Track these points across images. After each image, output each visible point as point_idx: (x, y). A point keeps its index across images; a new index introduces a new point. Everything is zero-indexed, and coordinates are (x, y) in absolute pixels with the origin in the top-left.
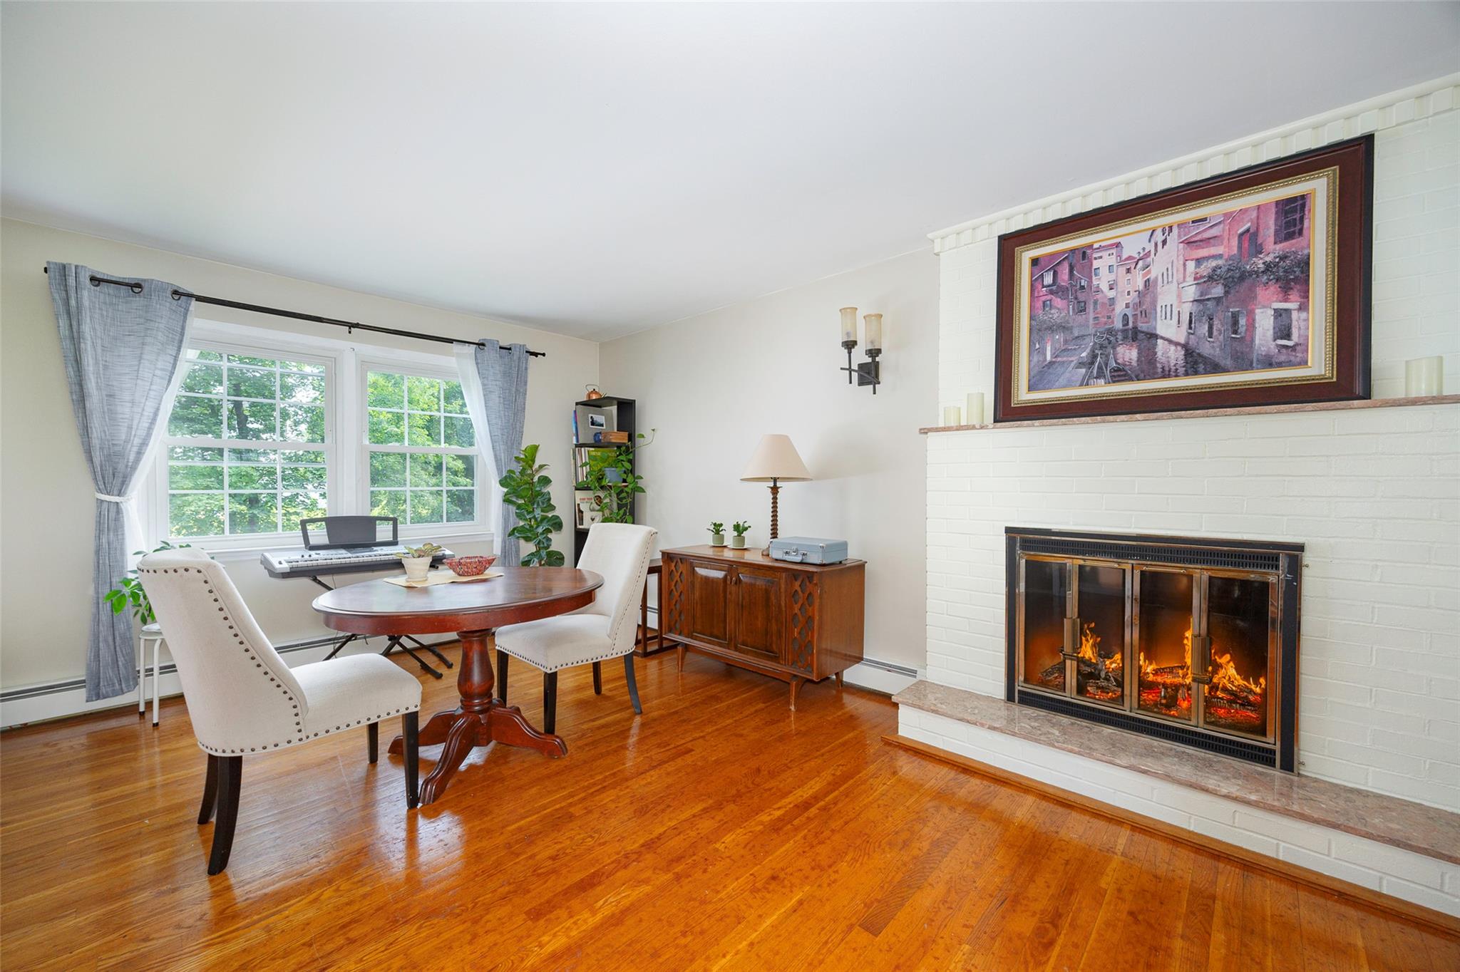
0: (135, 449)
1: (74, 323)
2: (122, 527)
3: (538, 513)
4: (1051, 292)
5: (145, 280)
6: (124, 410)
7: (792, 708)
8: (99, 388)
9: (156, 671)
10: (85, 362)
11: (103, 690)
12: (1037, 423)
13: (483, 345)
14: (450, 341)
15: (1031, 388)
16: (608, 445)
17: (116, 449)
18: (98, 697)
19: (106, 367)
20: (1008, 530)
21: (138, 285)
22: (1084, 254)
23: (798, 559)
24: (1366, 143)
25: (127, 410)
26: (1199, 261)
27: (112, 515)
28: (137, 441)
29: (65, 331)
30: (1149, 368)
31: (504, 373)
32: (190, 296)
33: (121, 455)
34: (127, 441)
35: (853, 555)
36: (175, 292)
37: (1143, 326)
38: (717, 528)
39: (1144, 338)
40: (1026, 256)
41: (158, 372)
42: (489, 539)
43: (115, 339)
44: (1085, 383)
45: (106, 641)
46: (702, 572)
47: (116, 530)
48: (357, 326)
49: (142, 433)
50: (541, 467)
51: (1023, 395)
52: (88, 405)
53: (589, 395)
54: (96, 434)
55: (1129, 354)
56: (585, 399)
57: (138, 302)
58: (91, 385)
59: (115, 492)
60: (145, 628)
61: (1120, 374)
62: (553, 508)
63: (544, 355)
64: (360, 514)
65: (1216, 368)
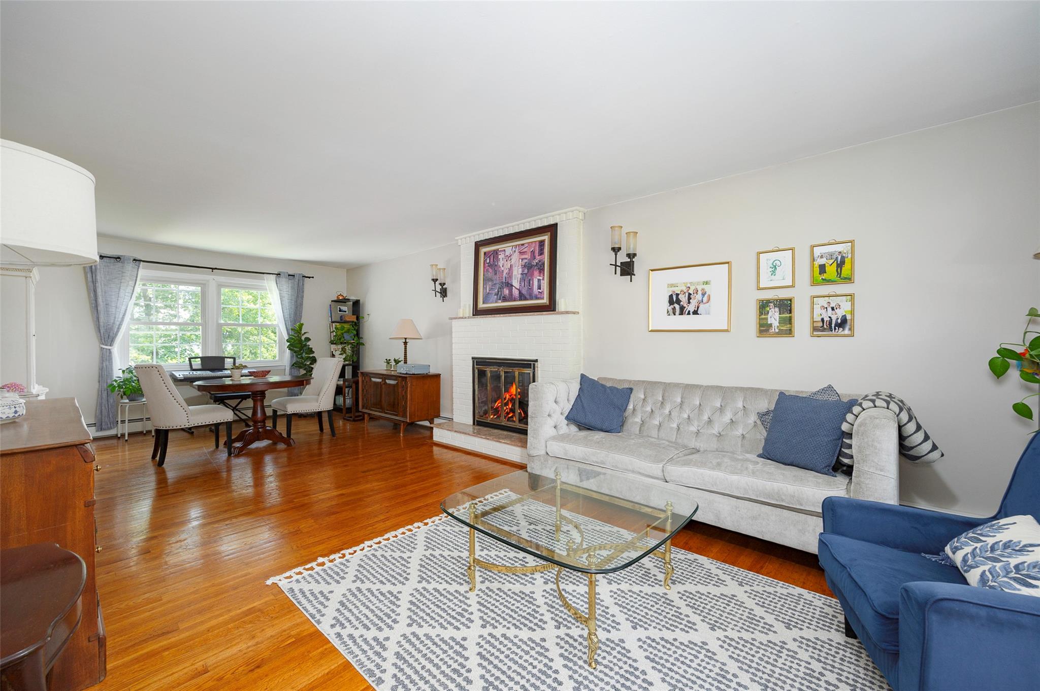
0: (117, 327)
1: (94, 276)
2: (112, 359)
3: (304, 355)
4: (489, 266)
5: (122, 256)
6: (113, 310)
7: (401, 435)
8: (103, 302)
9: (127, 422)
10: (98, 291)
11: (103, 427)
12: (479, 317)
13: (279, 274)
14: (263, 273)
15: (484, 303)
16: (346, 322)
17: (109, 326)
18: (101, 430)
19: (105, 292)
20: (473, 358)
21: (119, 258)
22: (496, 252)
23: (405, 372)
24: (556, 225)
25: (114, 310)
26: (522, 259)
27: (108, 354)
28: (118, 323)
29: (90, 279)
30: (511, 298)
31: (291, 287)
32: (140, 261)
33: (111, 329)
34: (114, 323)
35: (433, 371)
36: (134, 260)
37: (510, 282)
38: (388, 362)
39: (510, 286)
40: (483, 250)
41: (127, 294)
42: (283, 368)
43: (109, 280)
44: (496, 302)
45: (105, 406)
46: (373, 379)
47: (109, 360)
48: (216, 269)
49: (120, 320)
50: (305, 333)
51: (481, 305)
52: (99, 309)
53: (338, 297)
54: (102, 320)
55: (506, 291)
56: (336, 299)
57: (120, 264)
58: (100, 300)
59: (109, 344)
60: (122, 401)
61: (505, 299)
62: (313, 352)
63: (313, 277)
64: (217, 355)
65: (526, 299)
